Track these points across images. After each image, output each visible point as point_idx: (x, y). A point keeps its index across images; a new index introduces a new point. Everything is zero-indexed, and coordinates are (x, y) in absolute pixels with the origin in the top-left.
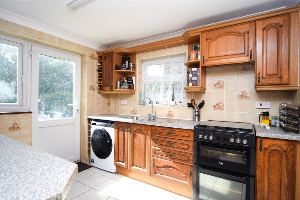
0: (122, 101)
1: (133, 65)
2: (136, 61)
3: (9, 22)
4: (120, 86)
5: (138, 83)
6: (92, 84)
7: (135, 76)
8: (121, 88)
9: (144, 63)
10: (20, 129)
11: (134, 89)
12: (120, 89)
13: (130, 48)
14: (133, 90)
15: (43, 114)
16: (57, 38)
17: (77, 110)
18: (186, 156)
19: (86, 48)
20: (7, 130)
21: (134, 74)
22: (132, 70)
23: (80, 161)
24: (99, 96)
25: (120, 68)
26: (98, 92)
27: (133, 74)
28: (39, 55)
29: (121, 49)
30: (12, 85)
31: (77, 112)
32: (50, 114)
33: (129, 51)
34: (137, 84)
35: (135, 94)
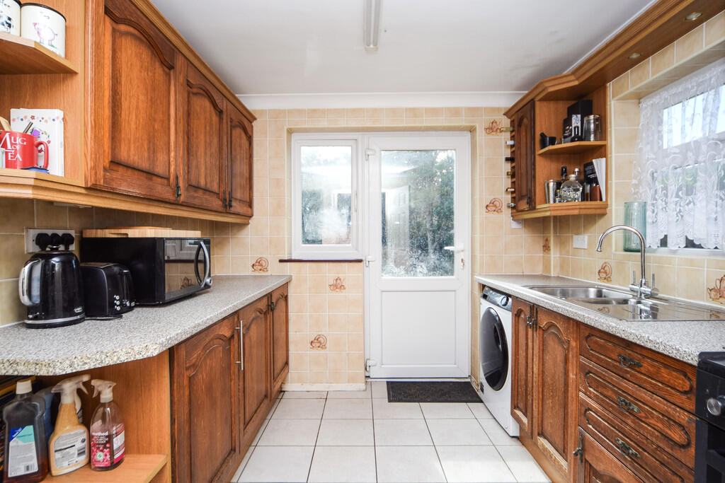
0: (575, 237)
1: (596, 120)
2: (608, 107)
3: (328, 110)
4: (556, 194)
5: (616, 179)
6: (492, 197)
7: (605, 156)
8: (557, 199)
9: (646, 103)
10: (344, 288)
11: (601, 200)
12: (555, 201)
13: (573, 73)
14: (601, 203)
15: (392, 265)
16: (426, 109)
17: (462, 260)
18: (677, 475)
19: (473, 111)
20: (328, 288)
21: (603, 148)
22: (596, 139)
23: (469, 380)
24: (514, 225)
25: (553, 141)
26: (512, 216)
27: (600, 151)
28: (382, 152)
29: (547, 85)
30: (343, 214)
31: (462, 264)
32: (404, 267)
33: (576, 83)
34: (614, 181)
35: (606, 217)
